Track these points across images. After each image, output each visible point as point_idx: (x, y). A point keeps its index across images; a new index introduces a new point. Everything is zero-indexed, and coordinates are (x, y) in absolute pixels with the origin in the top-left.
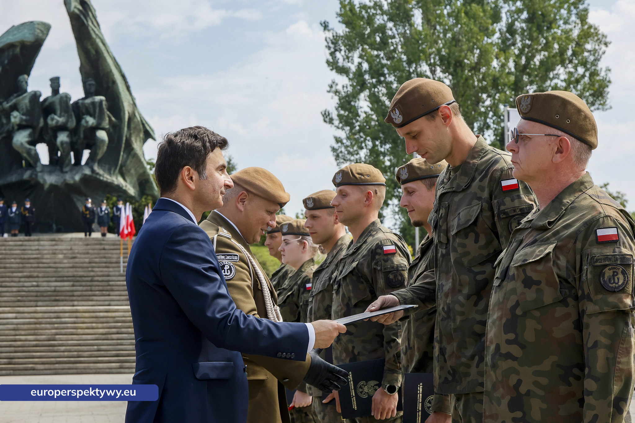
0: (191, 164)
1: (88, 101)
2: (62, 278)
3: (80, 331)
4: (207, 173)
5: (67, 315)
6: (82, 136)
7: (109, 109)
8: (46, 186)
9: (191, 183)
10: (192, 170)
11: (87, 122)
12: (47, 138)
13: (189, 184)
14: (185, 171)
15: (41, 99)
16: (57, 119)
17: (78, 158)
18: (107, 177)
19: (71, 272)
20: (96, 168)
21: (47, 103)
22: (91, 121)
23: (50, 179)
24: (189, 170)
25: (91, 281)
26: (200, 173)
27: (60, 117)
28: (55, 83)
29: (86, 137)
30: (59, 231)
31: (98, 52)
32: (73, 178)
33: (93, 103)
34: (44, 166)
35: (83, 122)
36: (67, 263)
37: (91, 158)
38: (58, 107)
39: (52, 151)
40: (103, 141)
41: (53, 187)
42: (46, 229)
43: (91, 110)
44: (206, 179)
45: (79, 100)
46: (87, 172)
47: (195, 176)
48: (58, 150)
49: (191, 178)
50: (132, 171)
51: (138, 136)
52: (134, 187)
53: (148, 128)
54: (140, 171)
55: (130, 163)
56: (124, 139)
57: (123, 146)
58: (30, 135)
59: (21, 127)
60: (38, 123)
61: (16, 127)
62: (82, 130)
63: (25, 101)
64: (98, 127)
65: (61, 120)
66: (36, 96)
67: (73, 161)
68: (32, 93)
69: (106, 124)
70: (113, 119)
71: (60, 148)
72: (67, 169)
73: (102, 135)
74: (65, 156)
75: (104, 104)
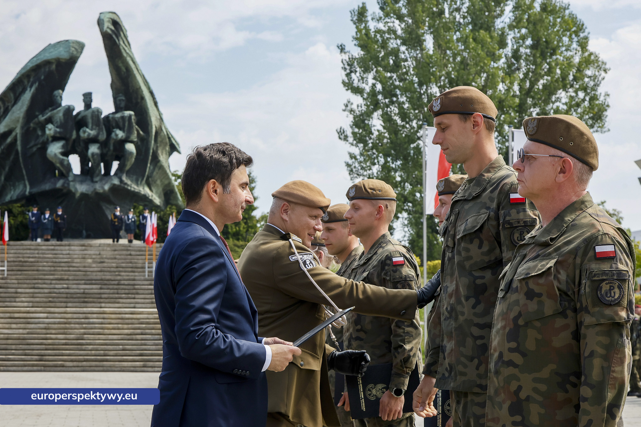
0: (216, 178)
1: (118, 115)
2: (90, 282)
3: (106, 331)
4: (230, 187)
5: (95, 316)
6: (112, 148)
7: (138, 123)
8: (78, 195)
9: (215, 196)
10: (217, 184)
11: (117, 135)
12: (79, 150)
13: (213, 196)
14: (211, 184)
15: (75, 113)
16: (89, 132)
17: (108, 168)
18: (134, 187)
19: (99, 276)
20: (124, 178)
21: (80, 117)
22: (120, 134)
23: (81, 188)
24: (214, 183)
25: (118, 284)
26: (224, 187)
27: (92, 130)
28: (88, 98)
29: (115, 149)
30: (89, 237)
31: (128, 70)
32: (103, 188)
33: (123, 118)
34: (76, 175)
35: (113, 135)
36: (95, 267)
37: (120, 169)
38: (90, 121)
39: (84, 161)
40: (131, 153)
41: (84, 196)
42: (76, 234)
43: (121, 124)
44: (230, 193)
45: (110, 114)
46: (116, 182)
47: (219, 189)
48: (89, 161)
49: (215, 191)
50: (158, 182)
51: (164, 149)
52: (159, 197)
53: (174, 142)
54: (166, 182)
55: (156, 174)
56: (151, 152)
57: (150, 158)
58: (63, 147)
59: (55, 139)
60: (71, 135)
61: (50, 139)
62: (112, 142)
63: (59, 114)
64: (127, 140)
65: (93, 133)
66: (69, 110)
67: (103, 172)
68: (67, 107)
69: (134, 137)
70: (141, 133)
71: (91, 159)
72: (97, 179)
73: (131, 148)
74: (96, 167)
75: (133, 119)
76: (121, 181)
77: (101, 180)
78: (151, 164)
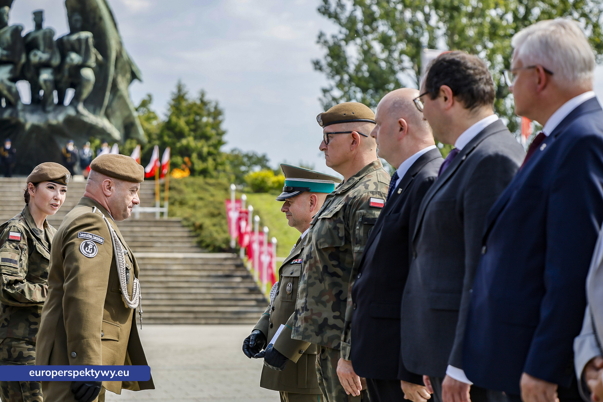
1: (74, 37)
6: (66, 74)
8: (27, 127)
11: (72, 60)
12: (29, 75)
16: (40, 55)
17: (62, 97)
18: (91, 118)
20: (81, 108)
21: (29, 39)
23: (32, 119)
27: (44, 52)
28: (38, 16)
29: (70, 76)
32: (57, 119)
33: (79, 40)
34: (25, 105)
35: (68, 60)
37: (76, 98)
38: (41, 43)
39: (35, 89)
41: (35, 128)
42: (26, 170)
43: (77, 46)
45: (64, 37)
46: (71, 112)
48: (41, 88)
50: (118, 114)
51: (124, 75)
52: (119, 130)
53: (134, 69)
54: (126, 113)
55: (116, 104)
56: (110, 79)
57: (109, 86)
58: (11, 72)
59: (2, 62)
60: (20, 59)
62: (67, 67)
63: (6, 35)
64: (83, 65)
65: (45, 56)
66: (17, 30)
67: (56, 100)
68: (14, 27)
69: (92, 62)
70: (100, 57)
71: (44, 86)
72: (50, 108)
73: (88, 73)
74: (48, 95)
75: (91, 41)
76: (77, 112)
77: (55, 110)
78: (111, 92)
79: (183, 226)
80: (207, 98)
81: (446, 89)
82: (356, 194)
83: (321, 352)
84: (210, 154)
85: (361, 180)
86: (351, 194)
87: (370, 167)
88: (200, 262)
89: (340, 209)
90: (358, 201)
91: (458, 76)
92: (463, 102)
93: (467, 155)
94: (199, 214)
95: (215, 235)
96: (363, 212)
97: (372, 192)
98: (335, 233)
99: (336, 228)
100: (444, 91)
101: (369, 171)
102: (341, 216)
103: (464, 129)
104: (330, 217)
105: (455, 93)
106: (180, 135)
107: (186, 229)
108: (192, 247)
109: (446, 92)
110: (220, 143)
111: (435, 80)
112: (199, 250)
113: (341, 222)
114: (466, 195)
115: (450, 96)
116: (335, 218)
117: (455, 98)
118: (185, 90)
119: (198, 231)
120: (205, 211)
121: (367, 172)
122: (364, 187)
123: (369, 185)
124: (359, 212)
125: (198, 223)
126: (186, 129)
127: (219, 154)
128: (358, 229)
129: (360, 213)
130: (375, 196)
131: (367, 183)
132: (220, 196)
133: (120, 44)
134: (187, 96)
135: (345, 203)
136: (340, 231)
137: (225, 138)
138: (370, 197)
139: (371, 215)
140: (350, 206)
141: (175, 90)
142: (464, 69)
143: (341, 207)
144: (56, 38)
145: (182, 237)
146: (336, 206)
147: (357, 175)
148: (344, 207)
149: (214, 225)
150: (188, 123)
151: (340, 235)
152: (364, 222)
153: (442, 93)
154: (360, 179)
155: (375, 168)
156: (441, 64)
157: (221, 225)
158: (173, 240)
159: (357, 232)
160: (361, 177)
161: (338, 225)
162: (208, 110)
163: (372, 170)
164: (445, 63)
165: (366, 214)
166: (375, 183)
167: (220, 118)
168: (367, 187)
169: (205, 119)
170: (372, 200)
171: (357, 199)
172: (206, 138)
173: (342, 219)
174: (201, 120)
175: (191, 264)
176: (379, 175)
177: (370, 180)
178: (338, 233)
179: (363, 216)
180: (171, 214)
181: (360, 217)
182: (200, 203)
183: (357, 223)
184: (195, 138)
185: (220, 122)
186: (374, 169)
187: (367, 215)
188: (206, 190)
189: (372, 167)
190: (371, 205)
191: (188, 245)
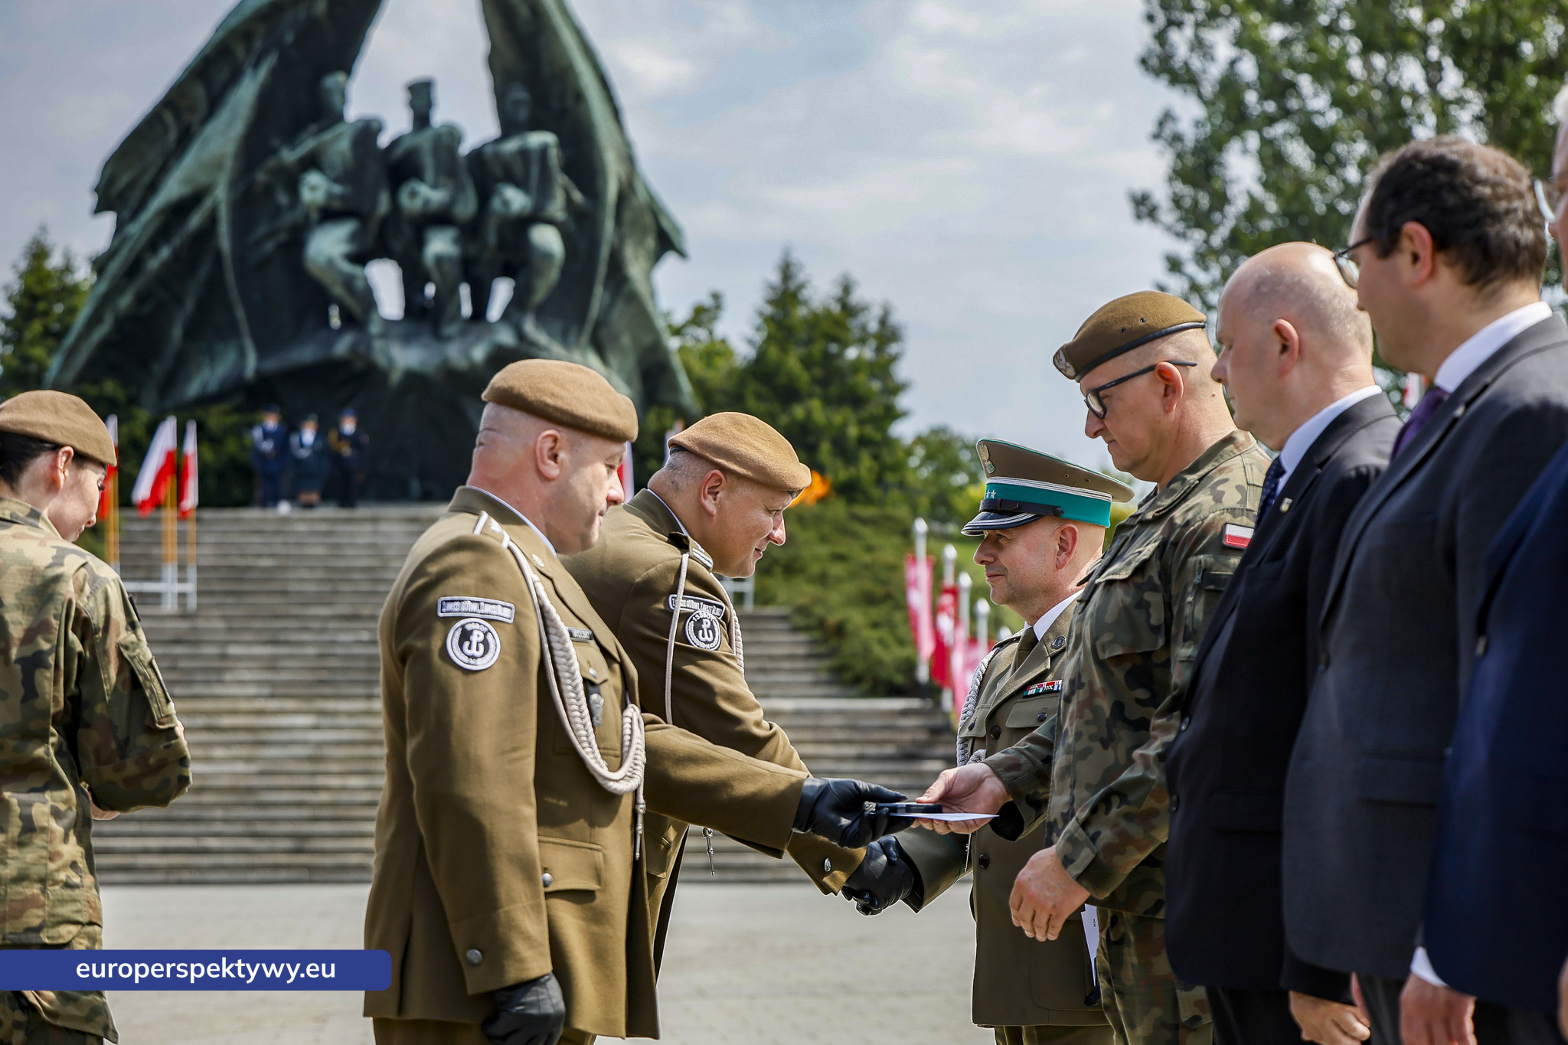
1: (511, 146)
6: (492, 238)
7: (568, 168)
8: (397, 376)
11: (506, 203)
12: (397, 245)
15: (384, 141)
16: (426, 194)
17: (481, 302)
20: (530, 327)
21: (398, 152)
22: (515, 199)
23: (405, 358)
27: (435, 186)
28: (421, 96)
29: (503, 245)
30: (429, 496)
32: (469, 356)
33: (524, 153)
34: (389, 323)
35: (496, 204)
37: (518, 303)
38: (428, 163)
39: (413, 279)
40: (548, 256)
41: (414, 379)
42: (392, 490)
43: (518, 170)
45: (486, 145)
48: (427, 279)
50: (626, 340)
51: (640, 242)
52: (629, 382)
53: (665, 224)
54: (647, 339)
55: (619, 317)
56: (605, 252)
57: (602, 269)
58: (353, 238)
59: (329, 214)
60: (374, 203)
61: (315, 216)
62: (493, 222)
63: (339, 145)
64: (536, 217)
65: (437, 197)
66: (368, 131)
67: (467, 309)
68: (360, 125)
69: (557, 208)
70: (578, 196)
71: (435, 274)
72: (450, 330)
73: (547, 239)
74: (448, 294)
75: (554, 155)
77: (463, 333)
78: (606, 286)
79: (795, 630)
80: (857, 297)
81: (1418, 233)
82: (1190, 515)
83: (1109, 925)
84: (863, 442)
85: (1203, 482)
86: (1178, 516)
87: (1225, 447)
88: (838, 721)
89: (1149, 553)
90: (1194, 531)
91: (1450, 200)
92: (1459, 269)
93: (1468, 404)
94: (834, 597)
95: (878, 650)
96: (1206, 561)
97: (1232, 511)
98: (1139, 616)
99: (1142, 605)
100: (1411, 239)
101: (1222, 456)
102: (1153, 572)
103: (1461, 337)
104: (1127, 576)
105: (1441, 243)
106: (789, 395)
107: (802, 637)
108: (816, 683)
109: (1417, 241)
110: (892, 414)
111: (1391, 207)
112: (834, 690)
113: (1154, 588)
114: (1463, 508)
115: (1425, 253)
116: (1139, 580)
117: (1441, 257)
118: (801, 277)
119: (833, 642)
120: (850, 588)
121: (1216, 461)
122: (1211, 497)
123: (1223, 493)
124: (1196, 561)
125: (833, 619)
126: (803, 377)
127: (889, 442)
128: (1190, 603)
129: (1198, 563)
130: (1238, 520)
131: (1220, 488)
132: (887, 549)
133: (629, 159)
134: (805, 294)
135: (1163, 538)
136: (1152, 611)
137: (903, 401)
138: (1226, 524)
139: (1224, 569)
140: (1175, 544)
141: (775, 277)
142: (1468, 182)
143: (1152, 550)
144: (465, 149)
145: (792, 657)
146: (1141, 549)
147: (1193, 470)
148: (1161, 548)
149: (875, 625)
150: (807, 363)
151: (1153, 621)
152: (1208, 585)
153: (1406, 244)
154: (1200, 480)
155: (1237, 448)
156: (1410, 167)
157: (891, 625)
158: (769, 665)
159: (1188, 610)
160: (1202, 473)
161: (1148, 596)
162: (864, 328)
163: (1231, 454)
164: (1420, 167)
165: (1212, 565)
166: (1239, 488)
167: (893, 348)
168: (1218, 498)
169: (852, 353)
170: (1231, 530)
171: (1192, 528)
172: (855, 400)
173: (1156, 580)
174: (840, 355)
175: (815, 728)
176: (1249, 466)
177: (1226, 480)
178: (1149, 616)
179: (1206, 571)
180: (763, 597)
181: (1197, 573)
182: (836, 569)
183: (1190, 589)
184: (828, 402)
185: (894, 359)
186: (1235, 451)
187: (1214, 568)
188: (855, 535)
189: (1230, 447)
190: (1227, 542)
191: (807, 678)
